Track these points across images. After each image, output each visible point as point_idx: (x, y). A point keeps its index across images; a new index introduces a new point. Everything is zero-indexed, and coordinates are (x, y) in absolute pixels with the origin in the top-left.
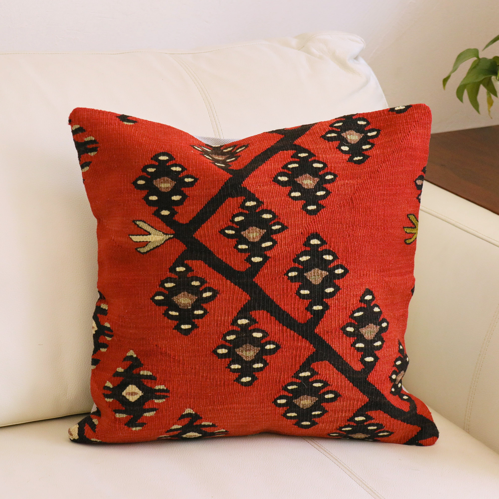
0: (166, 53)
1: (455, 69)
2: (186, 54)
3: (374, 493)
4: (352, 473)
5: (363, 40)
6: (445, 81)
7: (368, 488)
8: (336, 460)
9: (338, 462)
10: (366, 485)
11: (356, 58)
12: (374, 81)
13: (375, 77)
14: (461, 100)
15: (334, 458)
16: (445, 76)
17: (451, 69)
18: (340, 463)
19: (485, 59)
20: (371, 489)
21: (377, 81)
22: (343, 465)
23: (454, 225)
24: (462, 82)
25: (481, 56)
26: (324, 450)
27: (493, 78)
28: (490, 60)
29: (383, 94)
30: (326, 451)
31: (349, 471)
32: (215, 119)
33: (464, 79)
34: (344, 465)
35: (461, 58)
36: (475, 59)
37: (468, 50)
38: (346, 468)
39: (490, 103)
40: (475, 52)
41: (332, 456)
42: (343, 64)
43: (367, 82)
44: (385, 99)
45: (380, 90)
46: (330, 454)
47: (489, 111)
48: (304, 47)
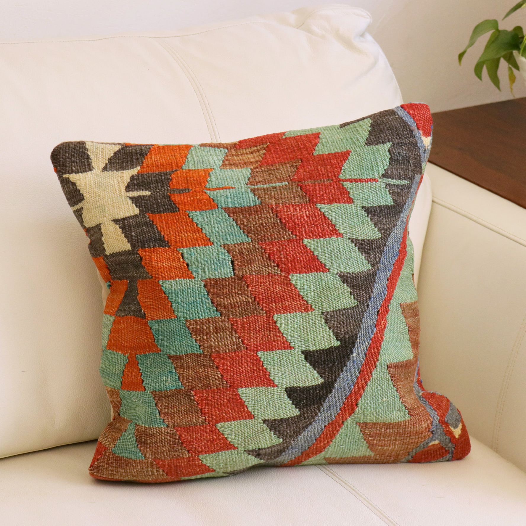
0: (150, 37)
1: (472, 43)
2: (173, 37)
4: (371, 505)
5: (369, 14)
6: (461, 56)
7: (390, 521)
8: (353, 490)
9: (356, 492)
10: (387, 518)
11: (362, 35)
12: (383, 61)
13: (383, 55)
14: (480, 77)
15: (351, 488)
16: (461, 51)
17: (467, 42)
18: (358, 493)
19: (505, 32)
21: (386, 60)
22: (361, 496)
23: (475, 221)
24: (480, 58)
25: (501, 28)
26: (340, 479)
27: (515, 53)
28: (511, 32)
29: (393, 75)
30: (342, 480)
31: (367, 501)
32: (208, 113)
33: (482, 55)
34: (363, 495)
35: (478, 30)
36: (494, 31)
37: (486, 22)
39: (512, 79)
40: (495, 23)
42: (348, 43)
43: (375, 63)
44: (395, 80)
45: (390, 71)
46: (346, 484)
47: (512, 89)
48: (303, 24)
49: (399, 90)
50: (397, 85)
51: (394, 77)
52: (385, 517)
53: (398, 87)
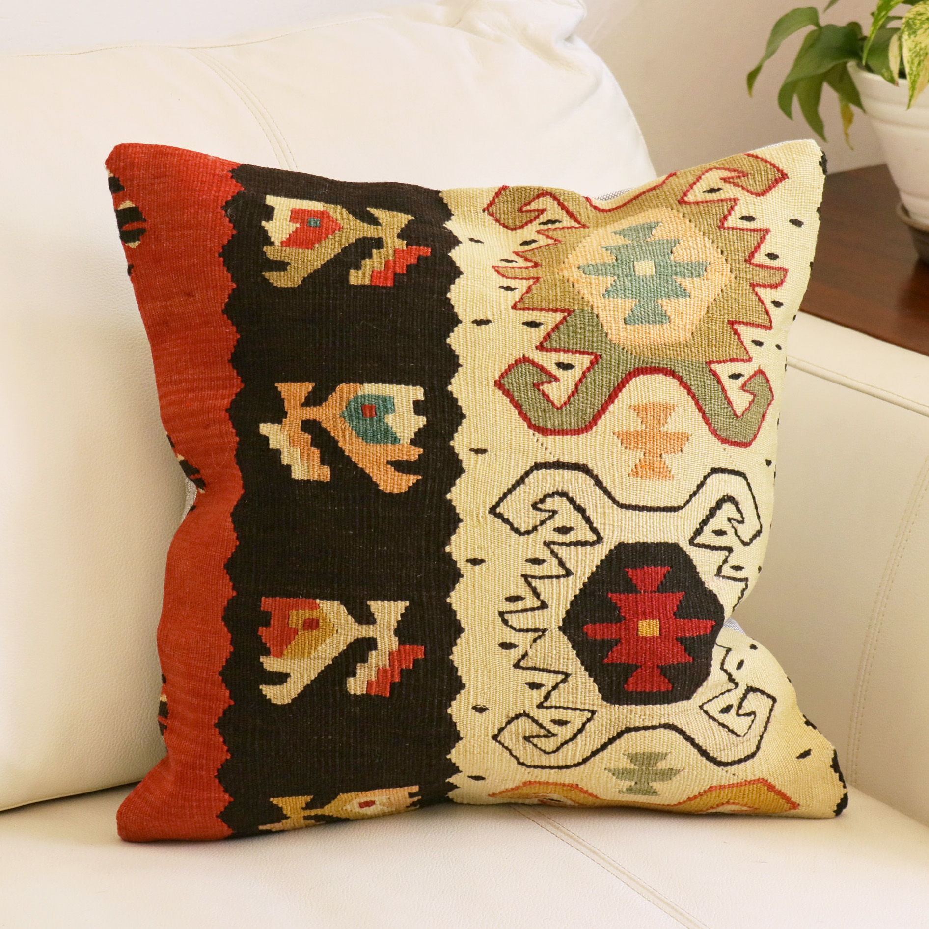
0: (179, 48)
1: (771, 50)
2: (220, 47)
3: (681, 914)
4: (631, 878)
6: (752, 77)
7: (668, 905)
8: (594, 852)
11: (569, 39)
12: (610, 85)
13: (610, 74)
14: (789, 114)
15: (591, 850)
16: (752, 67)
17: (762, 52)
18: (603, 859)
19: (831, 27)
20: (673, 908)
21: (616, 83)
22: (610, 863)
24: (788, 76)
25: (823, 21)
26: (568, 835)
27: (851, 65)
28: (844, 28)
29: (630, 109)
30: (571, 837)
31: (624, 873)
33: (792, 70)
35: (781, 28)
36: (811, 28)
37: (796, 11)
38: (617, 868)
39: (848, 118)
40: (812, 15)
41: (585, 846)
42: (544, 51)
43: (597, 84)
44: (634, 118)
45: (623, 102)
46: (580, 843)
47: (847, 135)
48: (460, 20)
49: (642, 137)
50: (638, 127)
51: (632, 113)
52: (659, 898)
53: (640, 132)
